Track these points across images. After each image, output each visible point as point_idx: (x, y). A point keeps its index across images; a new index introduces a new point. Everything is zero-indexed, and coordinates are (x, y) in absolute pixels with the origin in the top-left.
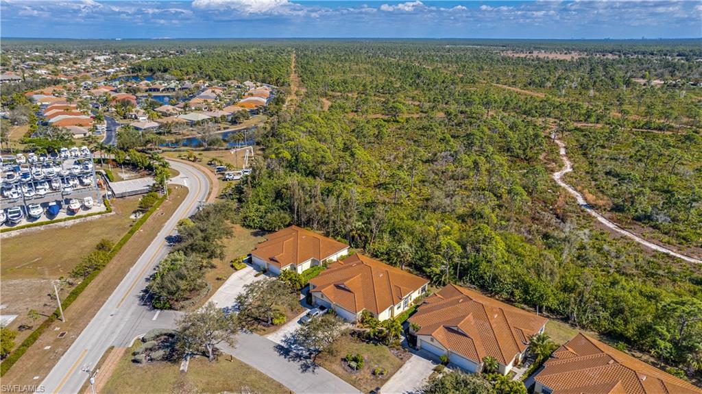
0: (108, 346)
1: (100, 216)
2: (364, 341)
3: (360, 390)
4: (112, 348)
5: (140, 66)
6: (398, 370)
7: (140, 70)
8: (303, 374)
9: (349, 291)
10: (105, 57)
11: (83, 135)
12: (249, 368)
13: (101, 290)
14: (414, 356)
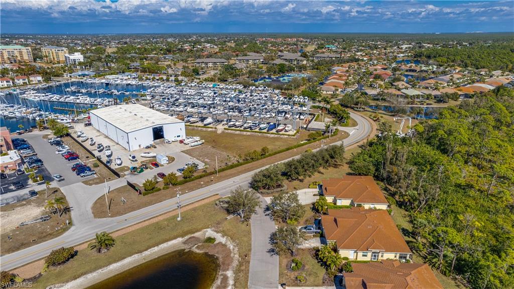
0: (217, 193)
1: (287, 136)
2: (318, 260)
3: (279, 279)
4: (218, 194)
5: (421, 53)
6: (313, 286)
7: (420, 56)
8: (266, 253)
9: (337, 225)
10: (406, 46)
11: (332, 93)
12: (249, 234)
13: (245, 170)
14: (335, 286)
